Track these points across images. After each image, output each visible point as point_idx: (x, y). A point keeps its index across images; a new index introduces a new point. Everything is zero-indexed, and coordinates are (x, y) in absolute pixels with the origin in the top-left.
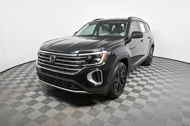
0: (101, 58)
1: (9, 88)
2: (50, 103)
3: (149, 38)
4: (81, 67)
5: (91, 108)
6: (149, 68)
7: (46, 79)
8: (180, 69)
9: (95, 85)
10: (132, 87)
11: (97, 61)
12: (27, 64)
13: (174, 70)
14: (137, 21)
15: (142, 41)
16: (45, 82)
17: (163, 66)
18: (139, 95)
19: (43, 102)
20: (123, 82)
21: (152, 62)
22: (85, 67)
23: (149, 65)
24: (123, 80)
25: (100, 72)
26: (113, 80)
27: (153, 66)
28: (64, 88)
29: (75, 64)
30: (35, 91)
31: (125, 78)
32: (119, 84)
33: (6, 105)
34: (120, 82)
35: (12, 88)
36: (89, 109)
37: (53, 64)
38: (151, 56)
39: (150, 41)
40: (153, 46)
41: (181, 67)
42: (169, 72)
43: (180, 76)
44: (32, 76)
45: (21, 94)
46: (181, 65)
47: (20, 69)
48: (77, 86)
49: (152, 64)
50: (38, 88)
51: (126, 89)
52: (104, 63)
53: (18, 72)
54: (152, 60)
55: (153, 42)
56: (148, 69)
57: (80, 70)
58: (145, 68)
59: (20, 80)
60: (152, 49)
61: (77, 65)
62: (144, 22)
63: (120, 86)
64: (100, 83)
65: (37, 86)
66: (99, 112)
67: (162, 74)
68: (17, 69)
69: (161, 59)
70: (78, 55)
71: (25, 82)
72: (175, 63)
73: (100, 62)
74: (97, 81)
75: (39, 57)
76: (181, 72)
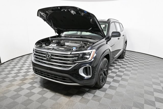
0: (90, 55)
1: (6, 81)
2: (46, 94)
3: (123, 36)
4: (73, 63)
5: (81, 97)
6: (124, 60)
7: (41, 73)
8: (148, 61)
9: (85, 78)
10: (112, 77)
11: (87, 58)
12: (18, 58)
13: (143, 62)
14: (114, 22)
15: (118, 39)
16: (41, 76)
17: (134, 58)
18: (119, 85)
19: (39, 93)
20: (106, 74)
21: (125, 55)
22: (78, 63)
23: (123, 58)
24: (106, 72)
25: (89, 67)
26: (99, 73)
27: (126, 59)
28: (59, 81)
29: (69, 60)
30: (30, 83)
31: (107, 71)
32: (103, 76)
33: (6, 98)
34: (104, 74)
35: (9, 81)
36: (80, 99)
37: (49, 61)
38: (125, 50)
39: (124, 38)
40: (126, 42)
41: (148, 59)
42: (139, 64)
43: (149, 67)
44: (25, 69)
45: (18, 87)
46: (148, 57)
47: (13, 63)
48: (70, 80)
49: (125, 57)
50: (32, 80)
51: (108, 79)
52: (93, 60)
53: (11, 65)
54: (126, 54)
55: (126, 39)
56: (123, 62)
57: (73, 66)
58: (120, 60)
59: (14, 73)
60: (125, 44)
61: (70, 61)
62: (119, 23)
63: (104, 78)
64: (90, 76)
65: (31, 79)
66: (89, 100)
67: (135, 66)
68: (11, 64)
69: (132, 52)
70: (71, 53)
71: (19, 75)
72: (144, 56)
73: (90, 59)
74: (87, 75)
75: (35, 54)
76: (149, 64)
